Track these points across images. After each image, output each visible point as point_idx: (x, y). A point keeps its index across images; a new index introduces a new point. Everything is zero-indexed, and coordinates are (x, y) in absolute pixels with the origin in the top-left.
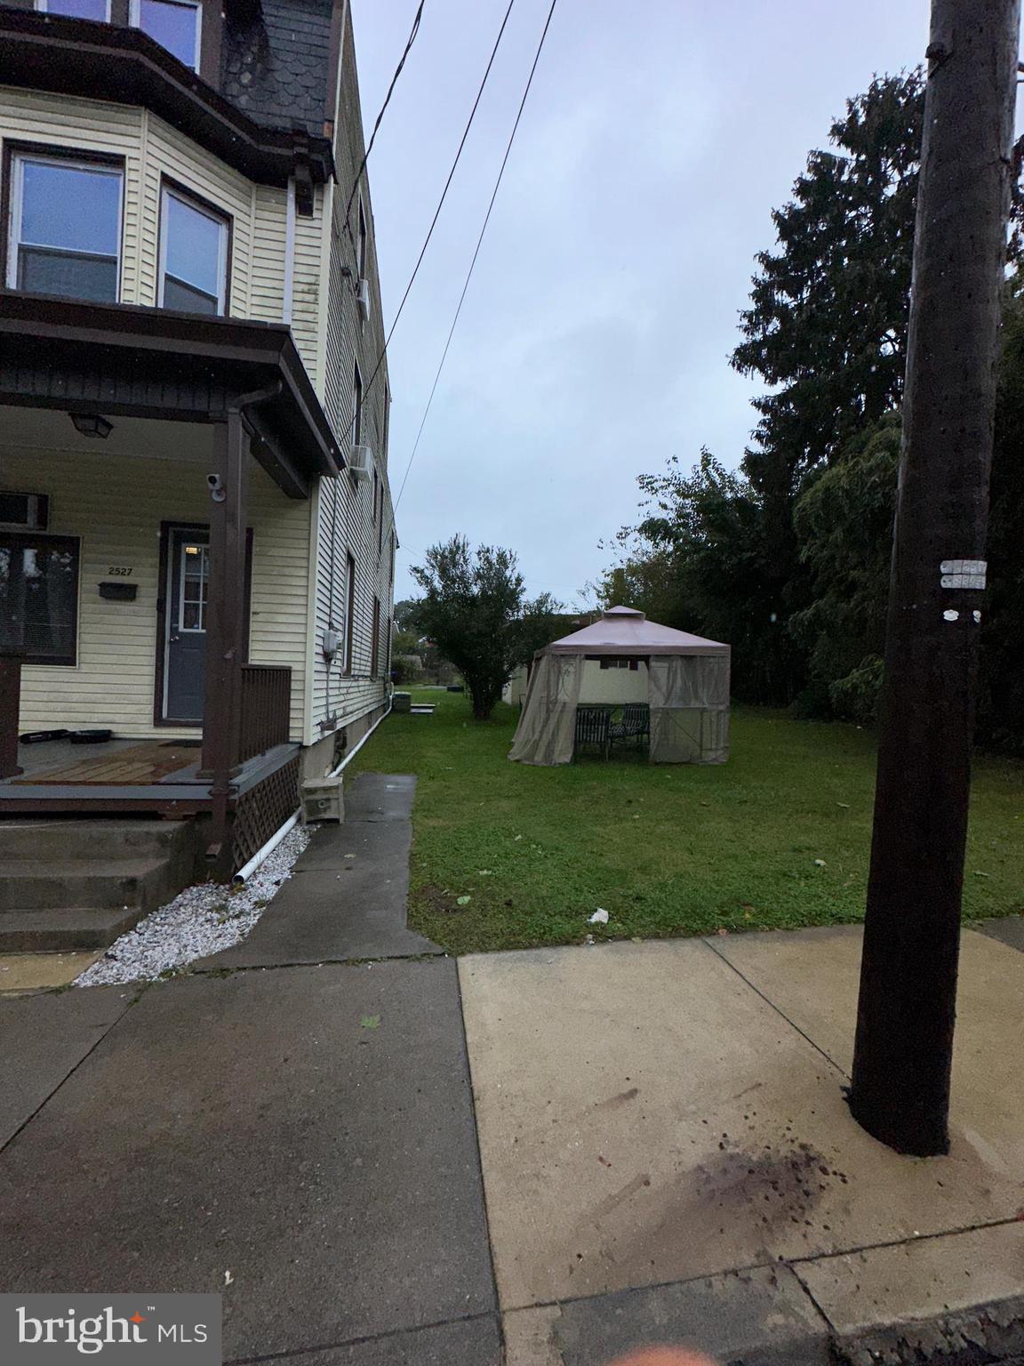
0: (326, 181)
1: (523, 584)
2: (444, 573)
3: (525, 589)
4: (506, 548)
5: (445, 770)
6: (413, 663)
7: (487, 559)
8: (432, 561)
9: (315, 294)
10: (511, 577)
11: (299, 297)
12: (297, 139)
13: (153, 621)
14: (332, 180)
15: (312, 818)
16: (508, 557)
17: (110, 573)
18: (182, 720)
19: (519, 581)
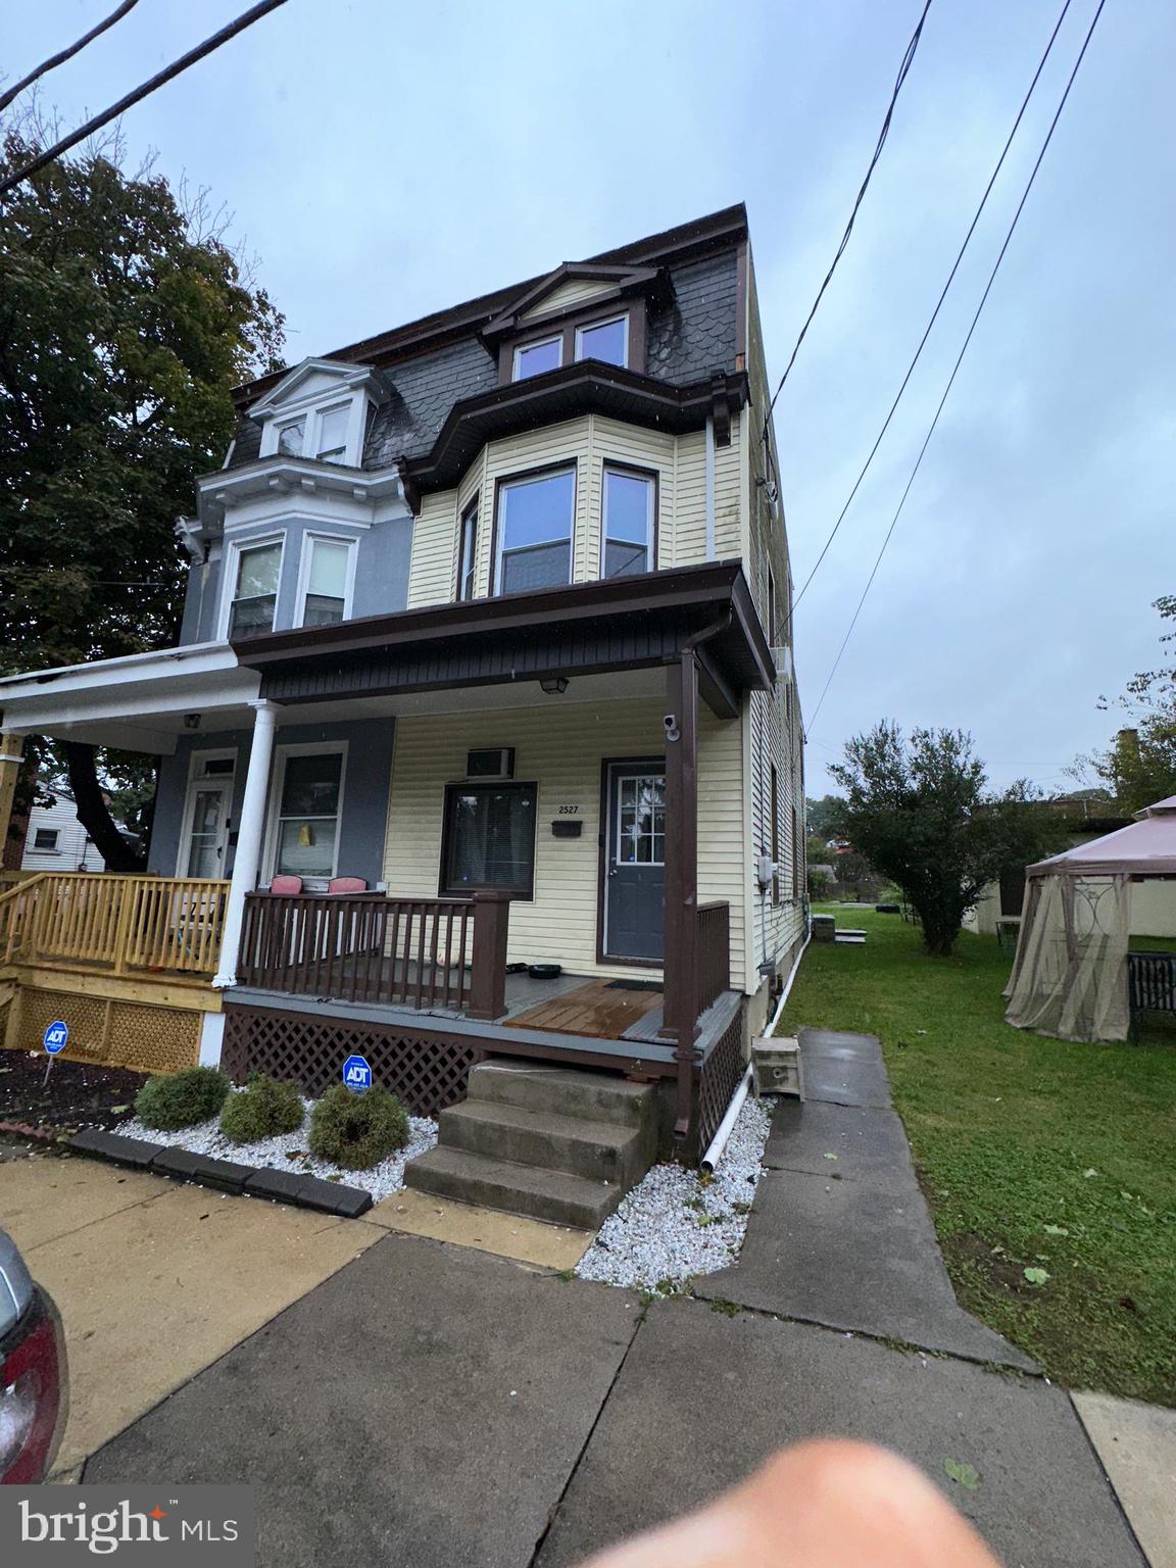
0: (742, 408)
1: (983, 772)
2: (869, 767)
3: (983, 779)
4: (952, 728)
5: (917, 1034)
6: (824, 875)
7: (927, 745)
8: (853, 756)
9: (737, 514)
10: (965, 765)
11: (721, 521)
12: (714, 384)
13: (595, 855)
14: (747, 404)
15: (766, 1090)
16: (957, 738)
17: (560, 812)
18: (621, 958)
19: (977, 767)
